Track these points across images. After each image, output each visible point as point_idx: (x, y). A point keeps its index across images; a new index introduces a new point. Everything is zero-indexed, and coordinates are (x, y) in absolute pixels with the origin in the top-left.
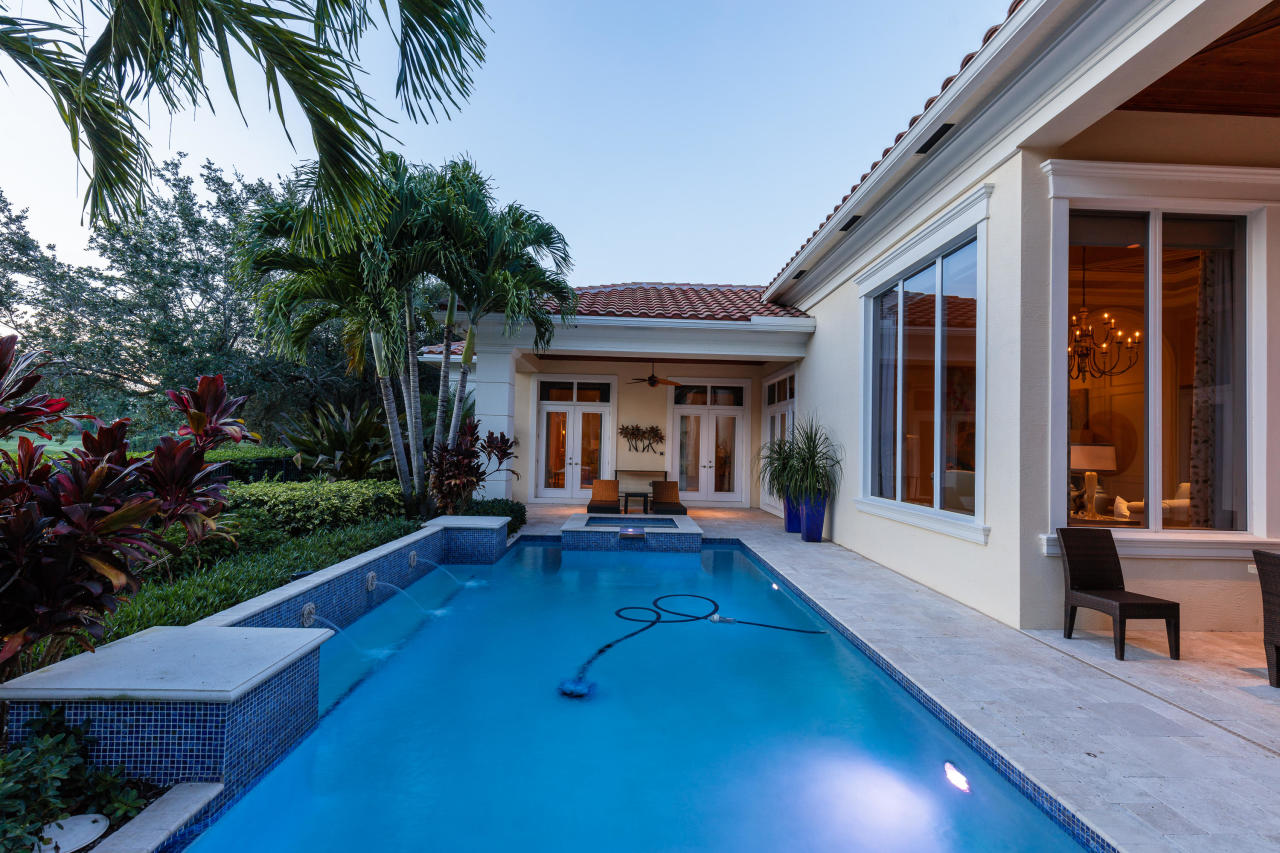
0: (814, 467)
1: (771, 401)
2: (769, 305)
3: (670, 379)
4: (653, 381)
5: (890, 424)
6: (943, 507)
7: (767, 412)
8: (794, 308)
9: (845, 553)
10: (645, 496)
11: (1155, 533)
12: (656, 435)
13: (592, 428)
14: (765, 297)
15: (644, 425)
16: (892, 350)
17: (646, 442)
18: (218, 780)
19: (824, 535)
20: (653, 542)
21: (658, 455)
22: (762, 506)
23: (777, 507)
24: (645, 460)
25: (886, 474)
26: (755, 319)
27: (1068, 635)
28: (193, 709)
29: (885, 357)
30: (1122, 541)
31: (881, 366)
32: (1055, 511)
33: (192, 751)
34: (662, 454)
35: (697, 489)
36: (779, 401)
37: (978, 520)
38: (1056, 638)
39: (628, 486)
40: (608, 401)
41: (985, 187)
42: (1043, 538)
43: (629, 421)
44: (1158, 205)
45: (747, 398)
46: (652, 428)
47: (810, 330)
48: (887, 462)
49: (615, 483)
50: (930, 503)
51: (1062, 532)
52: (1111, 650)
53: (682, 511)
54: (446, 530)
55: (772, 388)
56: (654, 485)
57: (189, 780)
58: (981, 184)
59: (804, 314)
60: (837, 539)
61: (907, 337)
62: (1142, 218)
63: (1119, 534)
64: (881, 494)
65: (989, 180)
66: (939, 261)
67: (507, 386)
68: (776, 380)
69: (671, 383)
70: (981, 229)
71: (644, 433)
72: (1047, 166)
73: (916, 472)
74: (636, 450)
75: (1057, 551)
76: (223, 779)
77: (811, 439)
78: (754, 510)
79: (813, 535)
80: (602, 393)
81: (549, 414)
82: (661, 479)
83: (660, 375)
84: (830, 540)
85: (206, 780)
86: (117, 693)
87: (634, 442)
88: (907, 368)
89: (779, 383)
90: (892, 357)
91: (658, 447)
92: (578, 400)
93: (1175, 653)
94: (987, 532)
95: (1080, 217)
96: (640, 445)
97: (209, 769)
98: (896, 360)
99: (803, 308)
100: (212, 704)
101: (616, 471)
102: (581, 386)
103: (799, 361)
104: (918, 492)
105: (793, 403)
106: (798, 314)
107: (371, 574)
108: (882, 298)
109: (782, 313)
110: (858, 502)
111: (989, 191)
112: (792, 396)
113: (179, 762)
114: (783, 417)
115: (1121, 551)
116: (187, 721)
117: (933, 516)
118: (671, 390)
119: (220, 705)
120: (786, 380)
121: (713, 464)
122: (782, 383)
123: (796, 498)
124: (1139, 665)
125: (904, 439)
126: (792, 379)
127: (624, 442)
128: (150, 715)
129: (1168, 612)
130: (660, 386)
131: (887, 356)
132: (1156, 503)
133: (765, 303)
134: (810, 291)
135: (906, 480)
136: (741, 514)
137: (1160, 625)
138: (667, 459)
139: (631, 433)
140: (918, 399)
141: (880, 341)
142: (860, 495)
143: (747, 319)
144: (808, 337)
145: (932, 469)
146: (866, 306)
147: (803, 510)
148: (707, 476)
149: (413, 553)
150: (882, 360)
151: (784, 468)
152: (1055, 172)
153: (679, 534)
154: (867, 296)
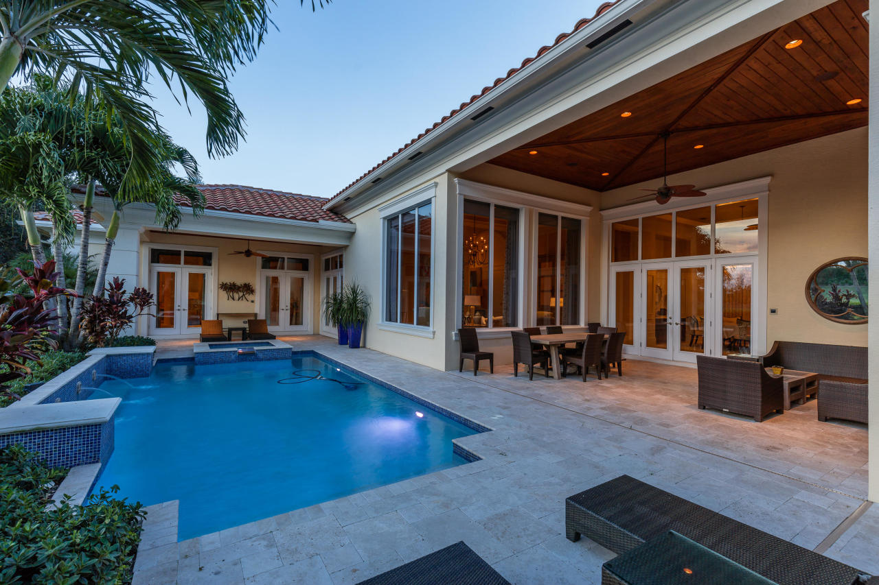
0: (357, 307)
1: (327, 269)
2: (328, 212)
3: (258, 252)
4: (248, 253)
5: (395, 285)
6: (418, 324)
7: (324, 275)
8: (342, 216)
9: (373, 352)
10: (244, 330)
11: (491, 329)
12: (248, 289)
13: (197, 284)
14: (325, 208)
15: (239, 282)
16: (396, 245)
17: (241, 294)
18: (97, 462)
19: (361, 345)
20: (261, 355)
21: (250, 302)
22: (320, 333)
23: (334, 332)
24: (240, 306)
25: (393, 311)
26: (321, 221)
27: (461, 371)
28: (80, 430)
29: (393, 248)
30: (479, 333)
31: (391, 252)
32: (458, 323)
33: (80, 450)
34: (253, 302)
35: (278, 324)
36: (332, 269)
37: (431, 328)
38: (457, 373)
39: (228, 324)
40: (210, 265)
41: (435, 183)
42: (453, 333)
43: (228, 280)
44: (493, 201)
45: (311, 266)
46: (245, 285)
47: (353, 231)
48: (393, 304)
49: (219, 323)
50: (413, 324)
51: (460, 330)
52: (473, 374)
53: (273, 337)
54: (108, 356)
55: (327, 261)
56: (250, 322)
57: (78, 465)
58: (432, 181)
59: (349, 221)
60: (368, 345)
61: (403, 238)
62: (488, 205)
63: (478, 330)
64: (390, 320)
65: (437, 180)
66: (417, 209)
67: (136, 253)
68: (330, 256)
69: (259, 255)
70: (433, 199)
71: (239, 287)
72: (456, 180)
73: (406, 310)
74: (233, 299)
75: (458, 338)
76: (101, 460)
77: (354, 291)
78: (316, 335)
79: (355, 345)
80: (206, 259)
81: (159, 273)
82: (253, 318)
83: (253, 249)
84: (364, 347)
85: (90, 463)
86: (31, 427)
87: (231, 294)
88: (403, 253)
89: (332, 258)
90: (396, 248)
91: (250, 297)
92: (186, 263)
93: (492, 372)
94: (434, 333)
95: (468, 202)
96: (236, 296)
97: (91, 457)
98: (398, 250)
99: (349, 217)
100: (93, 425)
101: (218, 314)
102: (187, 254)
103: (346, 247)
104: (407, 318)
105: (342, 271)
106: (345, 220)
107: (79, 383)
108: (391, 220)
109: (337, 219)
110: (380, 325)
111: (436, 185)
112: (341, 266)
113: (71, 457)
114: (335, 279)
115: (479, 337)
116: (76, 437)
117: (414, 328)
118: (259, 260)
119: (98, 426)
120: (337, 256)
121: (289, 308)
122: (334, 259)
123: (346, 325)
124: (481, 377)
125: (401, 292)
126: (341, 256)
127: (224, 294)
128: (52, 436)
129: (490, 356)
130: (253, 257)
131: (394, 247)
132: (491, 318)
133: (325, 210)
134: (353, 209)
135: (402, 313)
136: (309, 338)
137: (488, 361)
138: (257, 305)
139: (230, 288)
140: (408, 270)
141: (390, 240)
142: (380, 321)
143: (316, 221)
144: (351, 235)
145: (413, 307)
146: (384, 223)
147: (350, 332)
148: (284, 315)
149: (94, 371)
150: (391, 249)
151: (339, 310)
152: (459, 183)
153: (277, 349)
154: (384, 218)
